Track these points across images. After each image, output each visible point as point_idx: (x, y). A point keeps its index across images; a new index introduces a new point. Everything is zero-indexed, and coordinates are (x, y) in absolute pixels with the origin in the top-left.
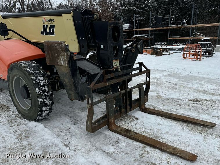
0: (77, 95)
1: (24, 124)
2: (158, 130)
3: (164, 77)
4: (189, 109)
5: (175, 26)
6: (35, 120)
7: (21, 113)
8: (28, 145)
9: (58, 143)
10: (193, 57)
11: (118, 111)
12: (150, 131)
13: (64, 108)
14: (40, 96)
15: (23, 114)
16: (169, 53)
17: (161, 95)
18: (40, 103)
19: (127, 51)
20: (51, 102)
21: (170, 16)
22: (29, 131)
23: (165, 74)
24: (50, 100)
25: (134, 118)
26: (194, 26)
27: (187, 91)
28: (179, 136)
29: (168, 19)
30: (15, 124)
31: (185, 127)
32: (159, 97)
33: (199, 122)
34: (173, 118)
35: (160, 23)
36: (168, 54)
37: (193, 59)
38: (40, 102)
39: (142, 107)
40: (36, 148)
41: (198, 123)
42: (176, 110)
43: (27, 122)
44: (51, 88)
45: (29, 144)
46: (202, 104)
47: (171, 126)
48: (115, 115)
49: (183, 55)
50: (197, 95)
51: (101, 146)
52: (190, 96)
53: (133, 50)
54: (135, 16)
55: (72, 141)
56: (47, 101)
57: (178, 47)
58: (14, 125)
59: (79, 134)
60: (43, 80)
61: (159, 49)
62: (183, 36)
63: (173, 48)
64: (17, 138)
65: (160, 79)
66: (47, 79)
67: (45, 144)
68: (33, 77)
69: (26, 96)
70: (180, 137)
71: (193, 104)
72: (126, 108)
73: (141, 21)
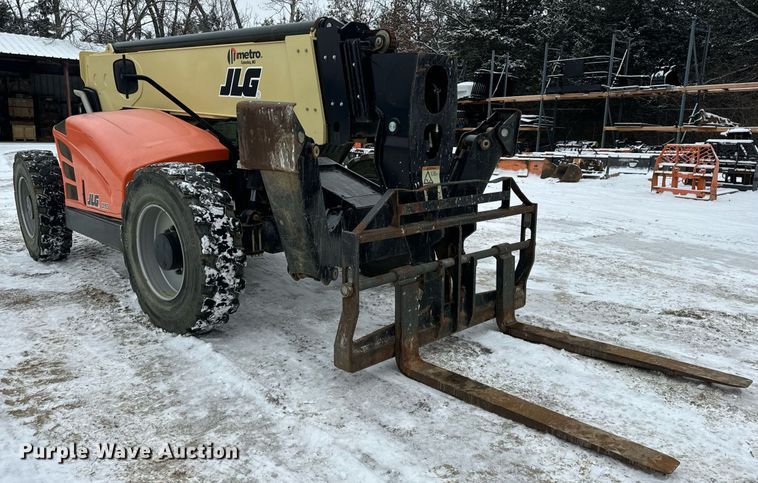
0: (311, 263)
1: (156, 341)
2: (555, 385)
3: (583, 243)
4: (662, 335)
5: (629, 90)
6: (189, 331)
7: (152, 312)
8: (170, 392)
9: (252, 393)
10: (689, 188)
11: (428, 321)
12: (527, 387)
13: (268, 309)
14: (210, 260)
15: (155, 315)
16: (604, 173)
17: (572, 291)
18: (208, 280)
19: (465, 148)
20: (238, 281)
21: (612, 56)
22: (170, 358)
23: (589, 232)
24: (237, 276)
25: (477, 350)
26: (694, 89)
27: (659, 286)
28: (624, 405)
29: (605, 66)
30: (132, 339)
31: (646, 383)
32: (562, 297)
33: (691, 373)
34: (605, 356)
35: (576, 78)
36: (602, 175)
37: (689, 195)
38: (210, 276)
39: (505, 319)
40: (192, 402)
41: (688, 375)
42: (617, 337)
43: (164, 336)
44: (240, 242)
45: (173, 391)
46: (707, 324)
47: (597, 378)
48: (420, 331)
49: (654, 180)
50: (694, 299)
51: (376, 411)
52: (667, 300)
53: (485, 144)
54: (496, 59)
55: (293, 393)
56: (229, 278)
57: (637, 155)
58: (131, 343)
59: (312, 377)
60: (221, 217)
61: (571, 159)
62: (656, 123)
63: (618, 158)
64: (138, 375)
65: (569, 247)
66: (233, 215)
67: (216, 393)
68: (195, 206)
69: (170, 262)
70: (624, 410)
71: (679, 322)
72: (454, 314)
73: (514, 73)
